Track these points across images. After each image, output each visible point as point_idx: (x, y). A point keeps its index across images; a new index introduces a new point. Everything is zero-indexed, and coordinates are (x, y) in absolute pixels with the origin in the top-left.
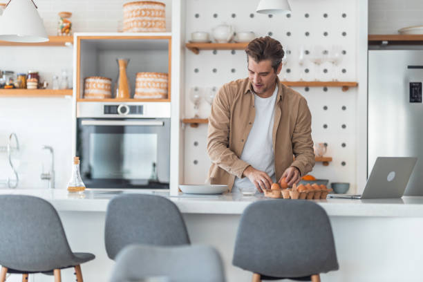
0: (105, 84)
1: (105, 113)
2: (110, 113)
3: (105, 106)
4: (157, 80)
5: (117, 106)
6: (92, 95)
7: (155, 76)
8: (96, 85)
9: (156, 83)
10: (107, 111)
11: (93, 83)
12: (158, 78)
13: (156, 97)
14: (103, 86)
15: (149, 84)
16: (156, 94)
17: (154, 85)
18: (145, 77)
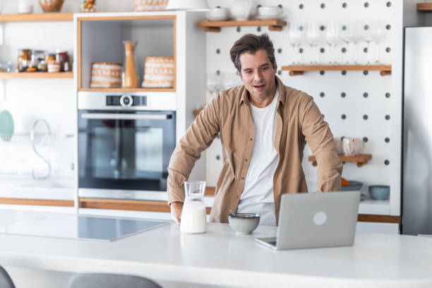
0: (112, 71)
1: (108, 104)
2: (112, 104)
3: (107, 97)
4: (165, 66)
5: (120, 97)
6: (98, 83)
7: (162, 61)
8: (102, 72)
9: (163, 69)
10: (109, 103)
11: (99, 69)
12: (166, 63)
13: (163, 85)
14: (108, 73)
15: (156, 71)
16: (163, 82)
17: (161, 71)
18: (152, 63)
